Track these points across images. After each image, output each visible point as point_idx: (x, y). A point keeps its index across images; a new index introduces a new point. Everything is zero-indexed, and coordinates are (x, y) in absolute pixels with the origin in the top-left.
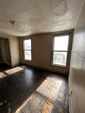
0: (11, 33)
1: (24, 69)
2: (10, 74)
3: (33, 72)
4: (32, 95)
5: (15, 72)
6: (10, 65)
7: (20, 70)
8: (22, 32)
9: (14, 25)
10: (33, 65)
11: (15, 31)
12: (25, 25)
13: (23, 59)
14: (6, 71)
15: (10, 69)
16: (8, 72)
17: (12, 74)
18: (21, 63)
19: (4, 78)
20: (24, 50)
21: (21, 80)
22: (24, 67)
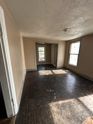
0: (61, 38)
1: (68, 73)
2: (55, 73)
3: (77, 80)
4: (74, 99)
5: (59, 73)
6: (55, 66)
7: (63, 73)
8: (71, 36)
9: (66, 32)
10: (78, 71)
11: (65, 36)
12: (76, 29)
13: (68, 63)
14: (53, 71)
15: (55, 70)
16: (54, 71)
17: (57, 74)
18: (65, 67)
19: (52, 75)
20: (70, 54)
21: (63, 81)
22: (67, 71)
